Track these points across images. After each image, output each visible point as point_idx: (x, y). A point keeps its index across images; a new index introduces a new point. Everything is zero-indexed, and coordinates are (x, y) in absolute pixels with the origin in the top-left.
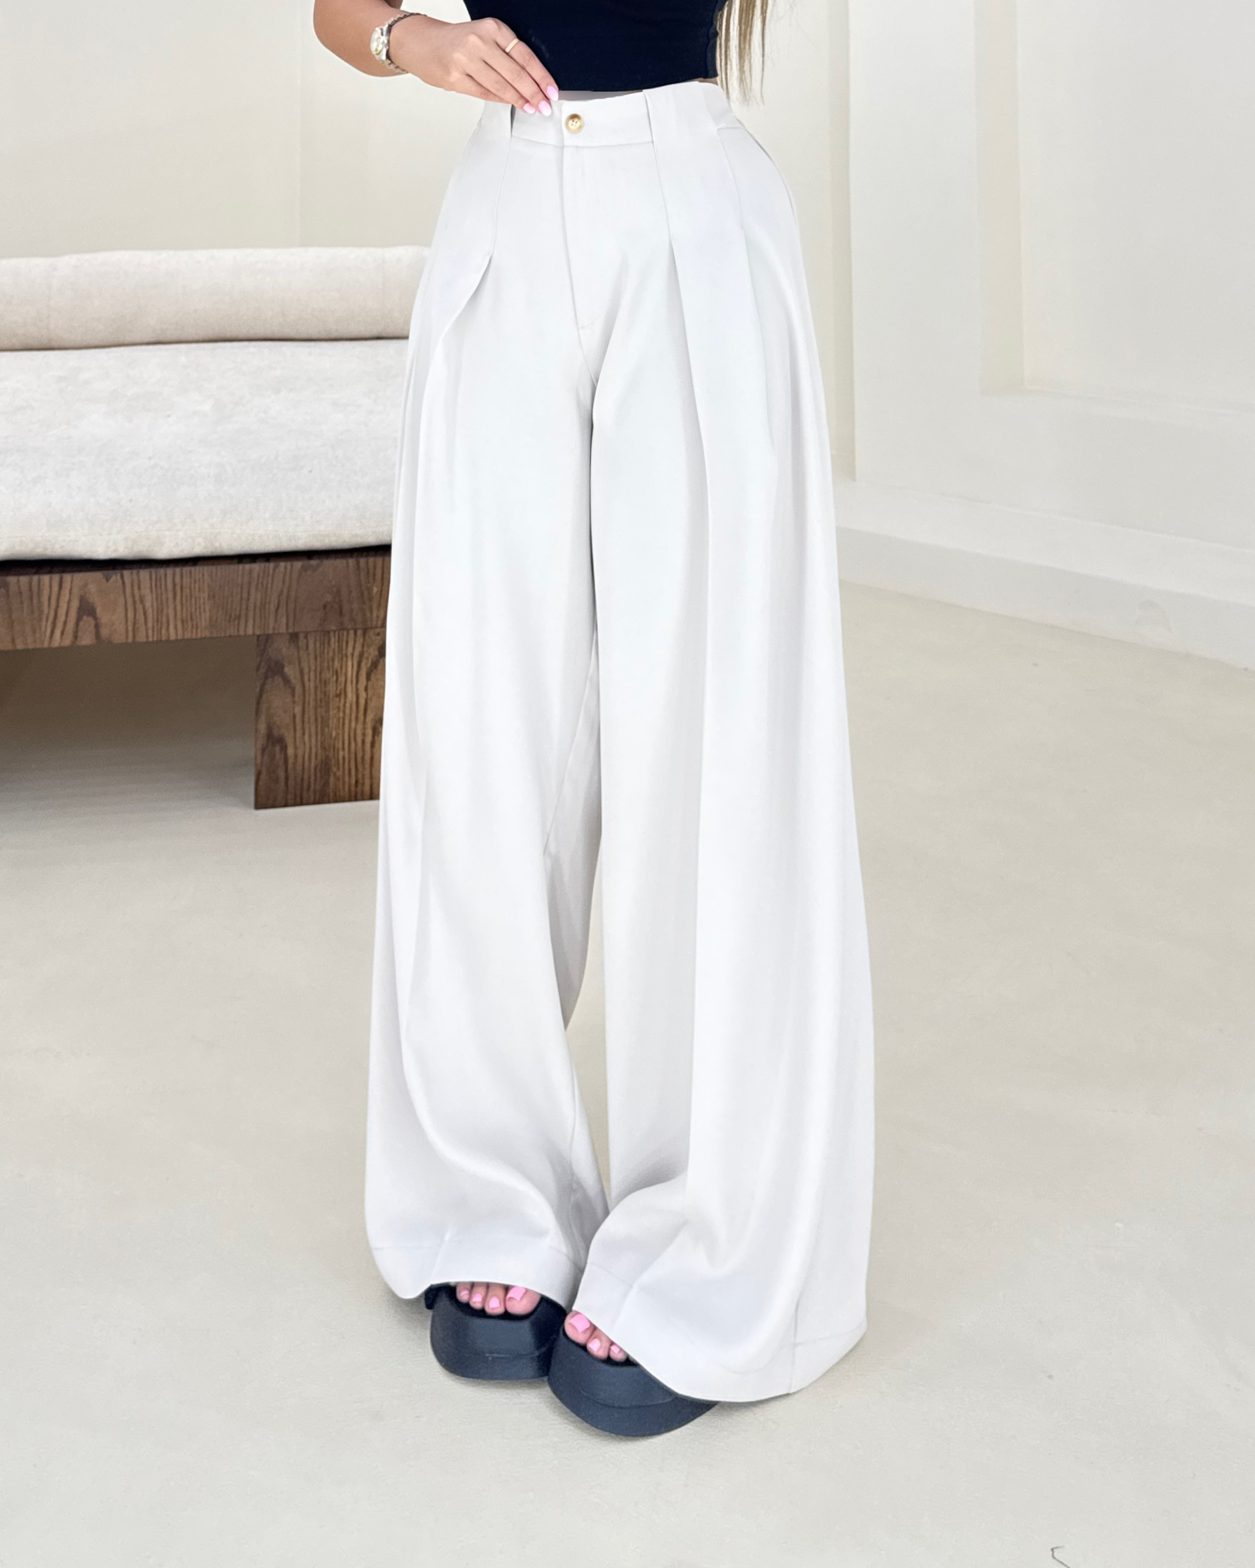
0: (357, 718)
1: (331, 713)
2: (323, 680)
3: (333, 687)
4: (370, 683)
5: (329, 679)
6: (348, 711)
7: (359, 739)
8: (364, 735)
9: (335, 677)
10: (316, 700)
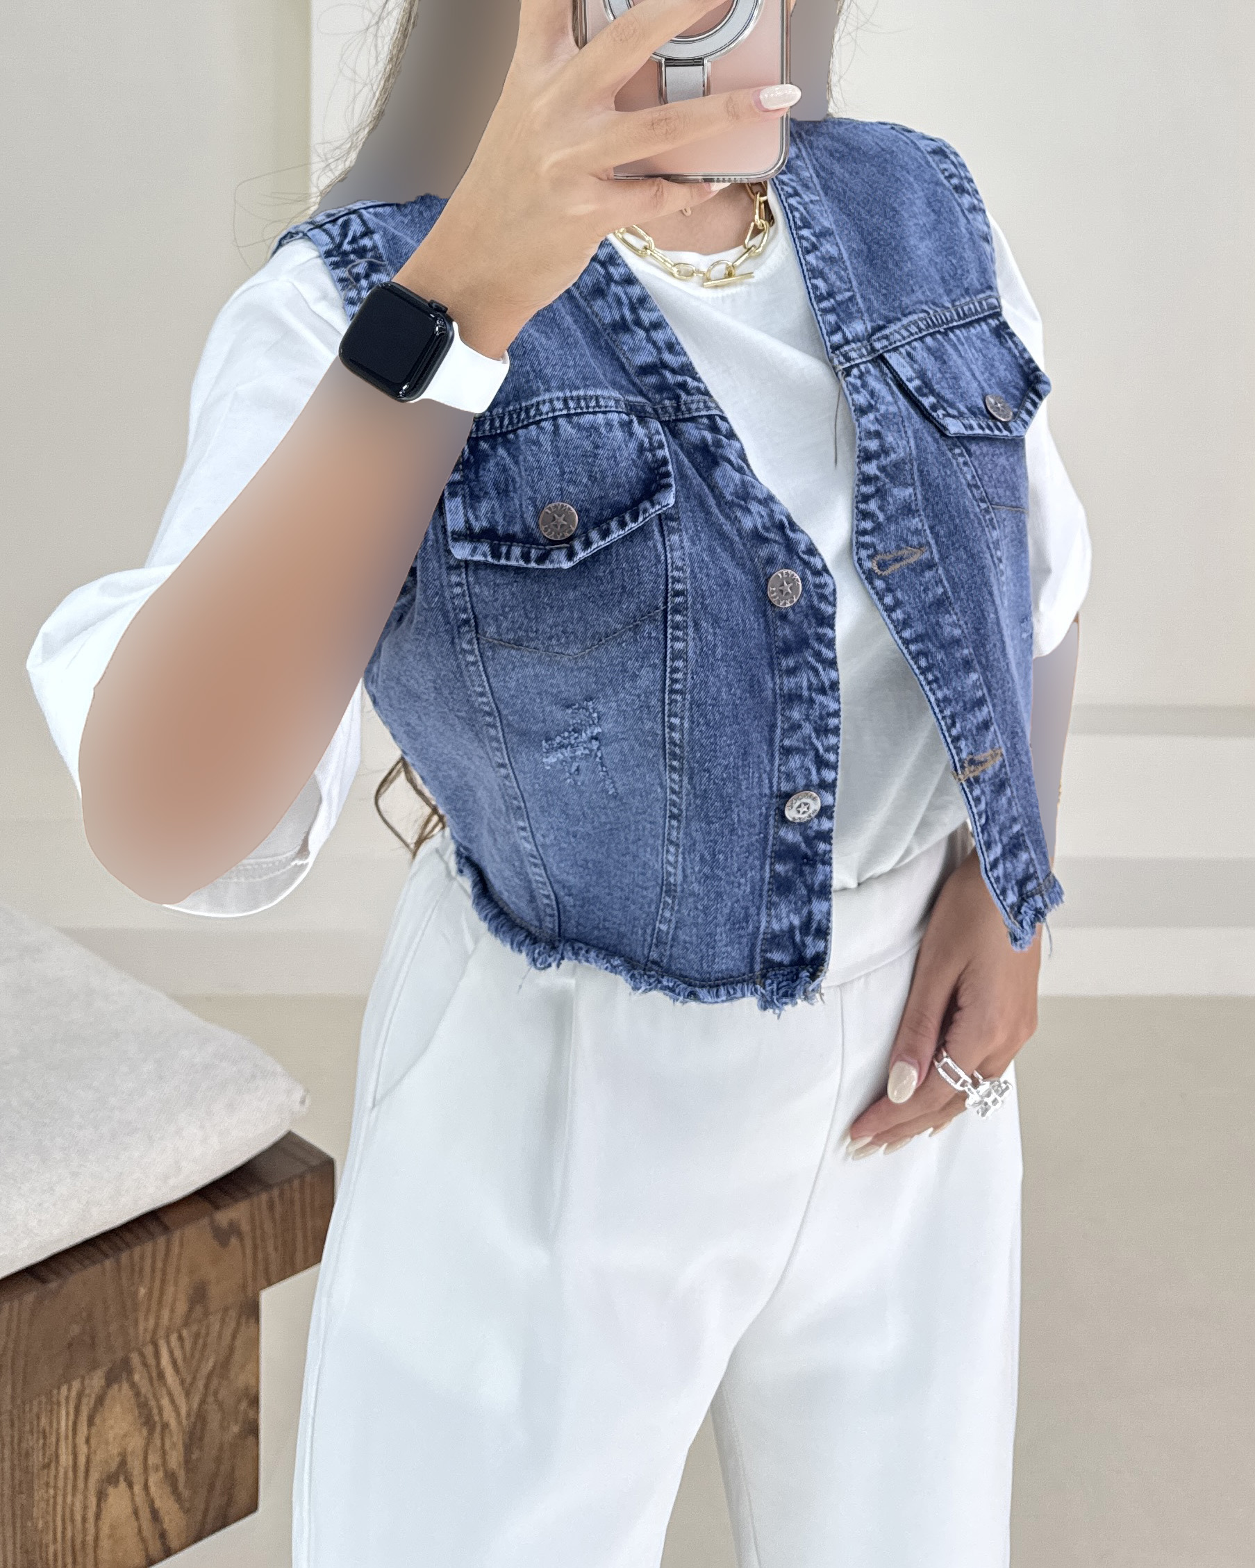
0: (75, 1487)
1: (36, 1498)
2: (23, 1452)
3: (38, 1457)
4: (94, 1430)
5: (33, 1449)
6: (61, 1484)
7: (78, 1518)
8: (85, 1507)
9: (41, 1442)
10: (13, 1487)
